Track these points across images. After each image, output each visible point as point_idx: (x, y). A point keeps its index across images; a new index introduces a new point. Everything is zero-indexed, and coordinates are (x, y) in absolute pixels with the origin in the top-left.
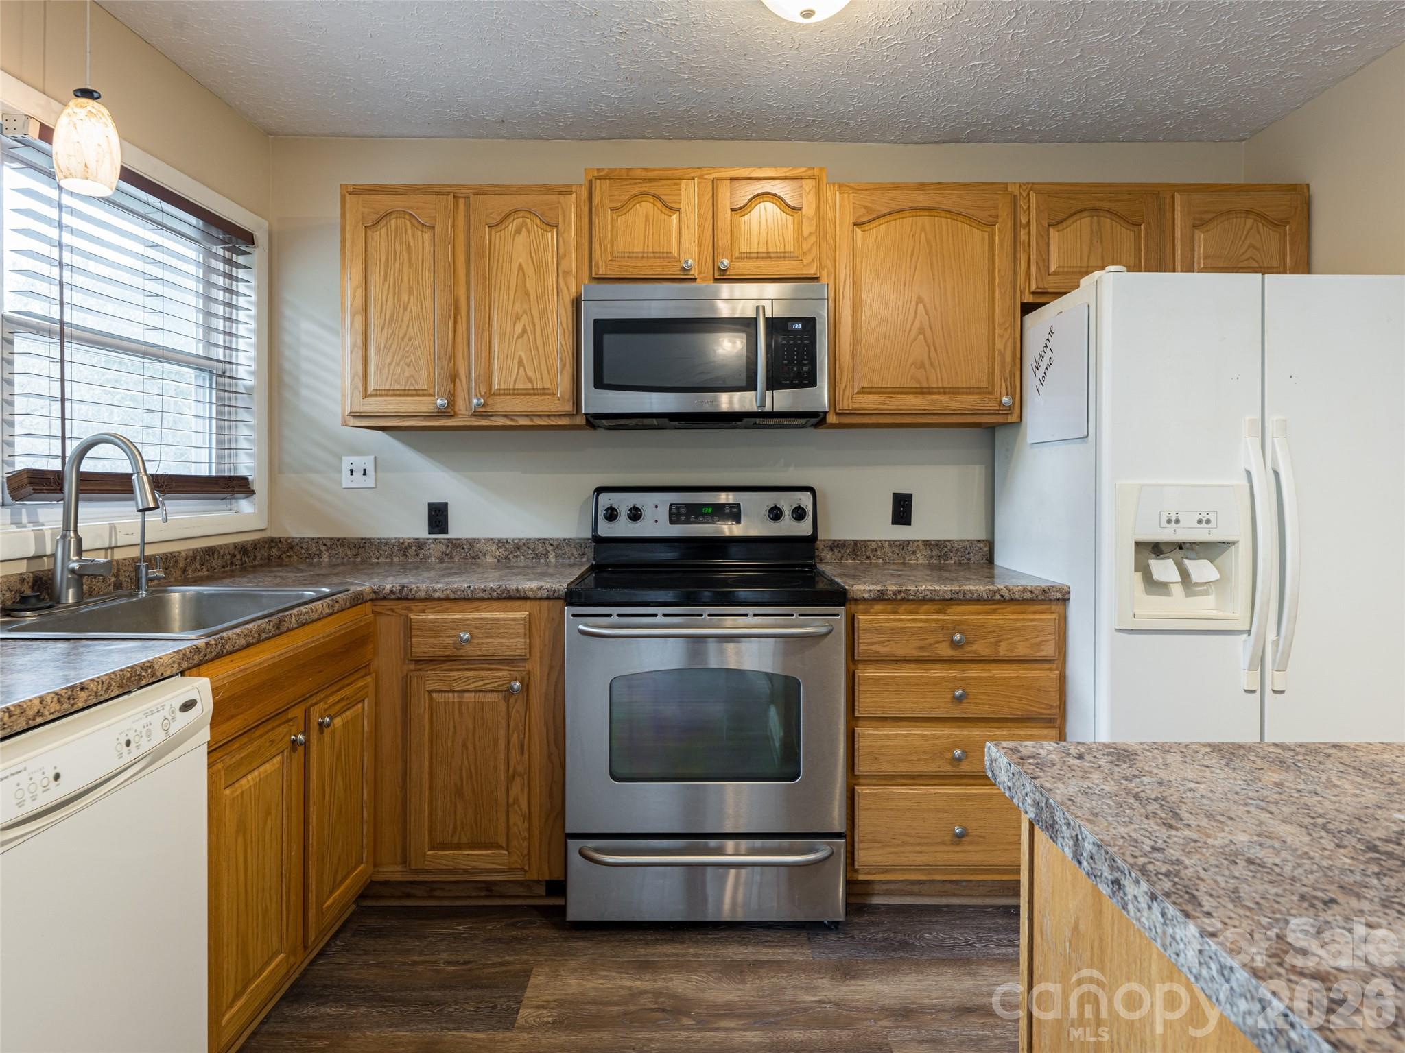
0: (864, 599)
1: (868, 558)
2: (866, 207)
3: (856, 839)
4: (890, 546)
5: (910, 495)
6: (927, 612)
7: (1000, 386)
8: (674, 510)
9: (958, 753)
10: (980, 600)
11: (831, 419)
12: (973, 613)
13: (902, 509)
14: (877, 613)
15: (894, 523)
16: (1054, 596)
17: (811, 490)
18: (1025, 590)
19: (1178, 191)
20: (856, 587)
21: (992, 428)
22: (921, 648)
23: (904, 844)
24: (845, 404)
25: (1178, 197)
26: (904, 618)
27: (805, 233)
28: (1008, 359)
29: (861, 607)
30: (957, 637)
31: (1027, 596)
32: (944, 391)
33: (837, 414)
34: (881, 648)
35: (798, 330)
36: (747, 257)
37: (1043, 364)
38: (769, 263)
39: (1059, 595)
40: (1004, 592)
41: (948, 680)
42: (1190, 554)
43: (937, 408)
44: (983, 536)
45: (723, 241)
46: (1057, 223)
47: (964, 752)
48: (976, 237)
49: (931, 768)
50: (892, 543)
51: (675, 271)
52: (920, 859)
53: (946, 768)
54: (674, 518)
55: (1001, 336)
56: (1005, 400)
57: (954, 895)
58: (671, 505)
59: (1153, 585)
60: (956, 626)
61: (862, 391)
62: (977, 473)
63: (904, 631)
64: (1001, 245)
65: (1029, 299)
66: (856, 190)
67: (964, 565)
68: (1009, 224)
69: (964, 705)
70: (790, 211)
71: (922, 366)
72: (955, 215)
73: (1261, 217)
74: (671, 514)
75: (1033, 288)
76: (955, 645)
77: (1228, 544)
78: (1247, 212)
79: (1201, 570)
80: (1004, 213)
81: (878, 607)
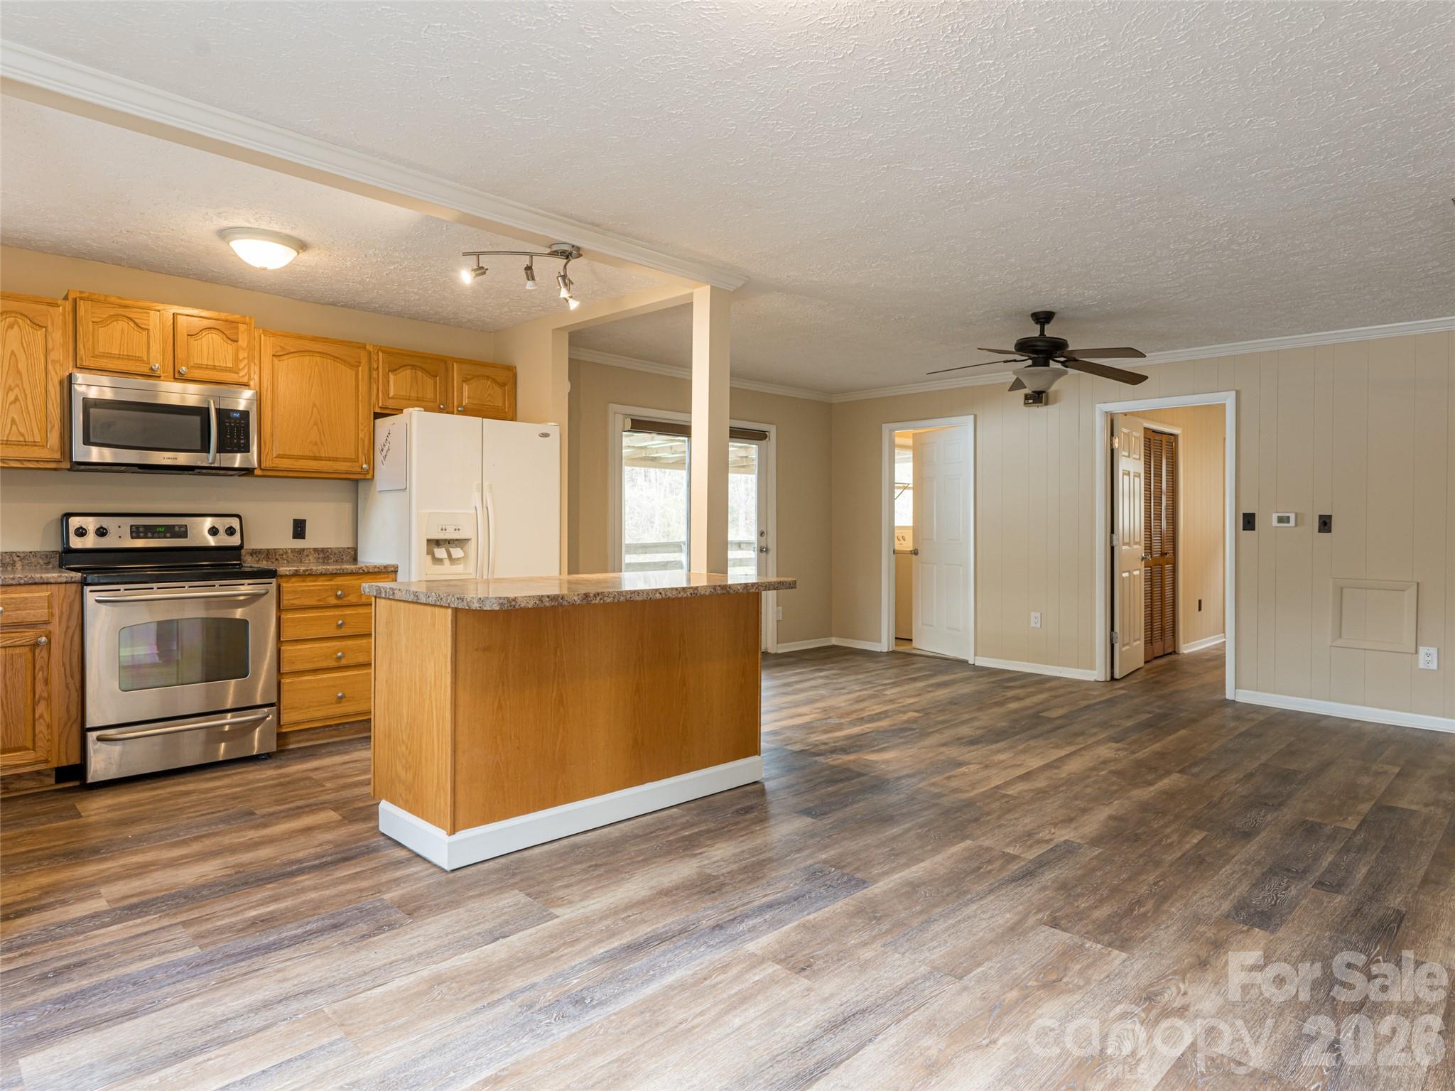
0: (286, 575)
1: (277, 560)
2: (281, 347)
3: (282, 708)
4: (292, 552)
5: (305, 521)
6: (323, 581)
7: (362, 458)
8: (134, 529)
9: (340, 654)
10: (352, 573)
11: (258, 472)
12: (348, 580)
13: (299, 529)
14: (293, 583)
15: (294, 538)
16: (390, 569)
17: (238, 516)
18: (375, 567)
19: (456, 362)
20: (281, 569)
21: (357, 481)
22: (319, 600)
23: (310, 707)
24: (267, 463)
25: (455, 365)
26: (309, 584)
27: (241, 358)
28: (366, 442)
29: (284, 580)
30: (339, 593)
31: (376, 570)
32: (329, 459)
33: (261, 469)
34: (297, 602)
35: (237, 418)
36: (199, 367)
37: (386, 449)
38: (215, 373)
39: (392, 569)
40: (365, 569)
41: (334, 616)
42: (453, 546)
43: (325, 469)
44: (350, 545)
45: (181, 354)
46: (393, 370)
47: (343, 653)
48: (350, 373)
49: (324, 664)
50: (293, 550)
51: (146, 370)
52: (318, 714)
53: (333, 664)
54: (134, 535)
55: (362, 430)
56: (365, 466)
57: (337, 736)
58: (131, 526)
59: (437, 561)
60: (339, 587)
61: (279, 456)
62: (347, 507)
63: (310, 591)
64: (363, 379)
65: (378, 410)
66: (274, 335)
67: (339, 560)
68: (367, 368)
69: (343, 629)
70: (229, 342)
71: (316, 444)
72: (335, 358)
73: (494, 381)
74: (131, 532)
75: (380, 405)
76: (338, 597)
77: (468, 540)
78: (488, 377)
79: (457, 552)
80: (364, 361)
81: (294, 579)
